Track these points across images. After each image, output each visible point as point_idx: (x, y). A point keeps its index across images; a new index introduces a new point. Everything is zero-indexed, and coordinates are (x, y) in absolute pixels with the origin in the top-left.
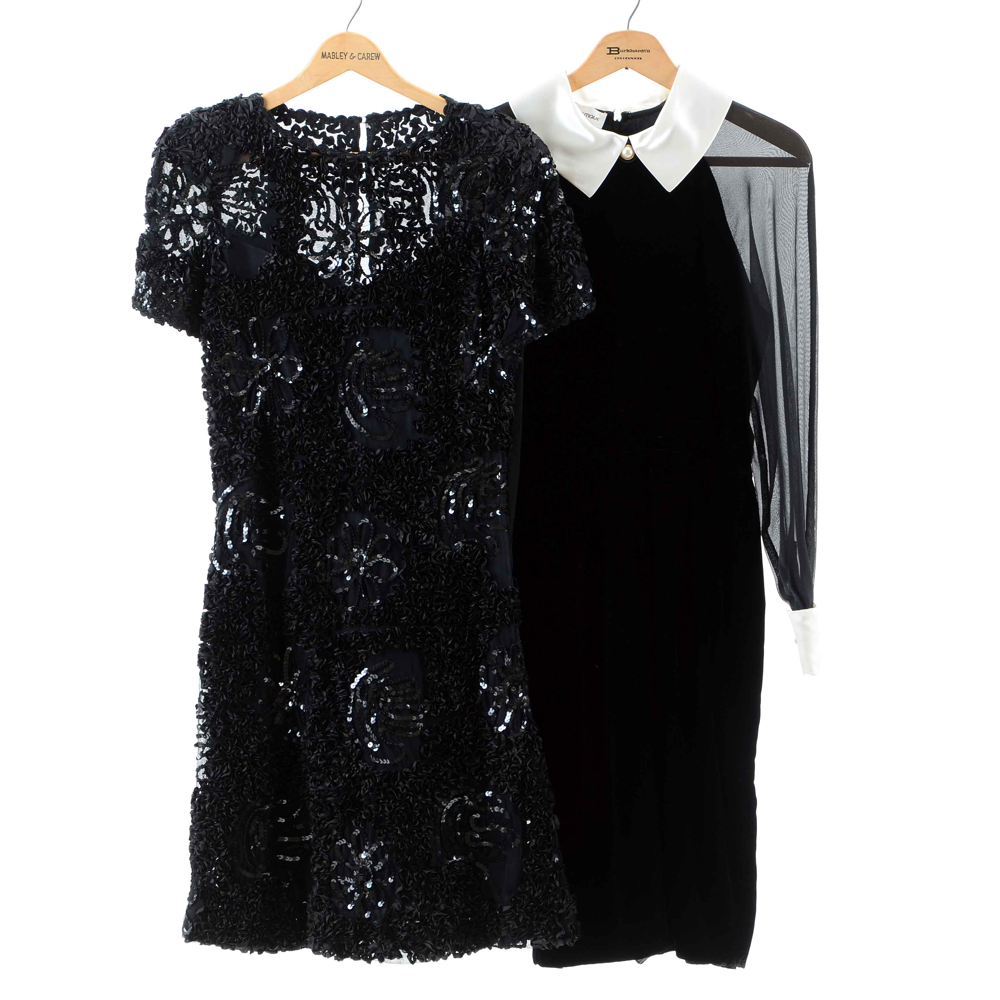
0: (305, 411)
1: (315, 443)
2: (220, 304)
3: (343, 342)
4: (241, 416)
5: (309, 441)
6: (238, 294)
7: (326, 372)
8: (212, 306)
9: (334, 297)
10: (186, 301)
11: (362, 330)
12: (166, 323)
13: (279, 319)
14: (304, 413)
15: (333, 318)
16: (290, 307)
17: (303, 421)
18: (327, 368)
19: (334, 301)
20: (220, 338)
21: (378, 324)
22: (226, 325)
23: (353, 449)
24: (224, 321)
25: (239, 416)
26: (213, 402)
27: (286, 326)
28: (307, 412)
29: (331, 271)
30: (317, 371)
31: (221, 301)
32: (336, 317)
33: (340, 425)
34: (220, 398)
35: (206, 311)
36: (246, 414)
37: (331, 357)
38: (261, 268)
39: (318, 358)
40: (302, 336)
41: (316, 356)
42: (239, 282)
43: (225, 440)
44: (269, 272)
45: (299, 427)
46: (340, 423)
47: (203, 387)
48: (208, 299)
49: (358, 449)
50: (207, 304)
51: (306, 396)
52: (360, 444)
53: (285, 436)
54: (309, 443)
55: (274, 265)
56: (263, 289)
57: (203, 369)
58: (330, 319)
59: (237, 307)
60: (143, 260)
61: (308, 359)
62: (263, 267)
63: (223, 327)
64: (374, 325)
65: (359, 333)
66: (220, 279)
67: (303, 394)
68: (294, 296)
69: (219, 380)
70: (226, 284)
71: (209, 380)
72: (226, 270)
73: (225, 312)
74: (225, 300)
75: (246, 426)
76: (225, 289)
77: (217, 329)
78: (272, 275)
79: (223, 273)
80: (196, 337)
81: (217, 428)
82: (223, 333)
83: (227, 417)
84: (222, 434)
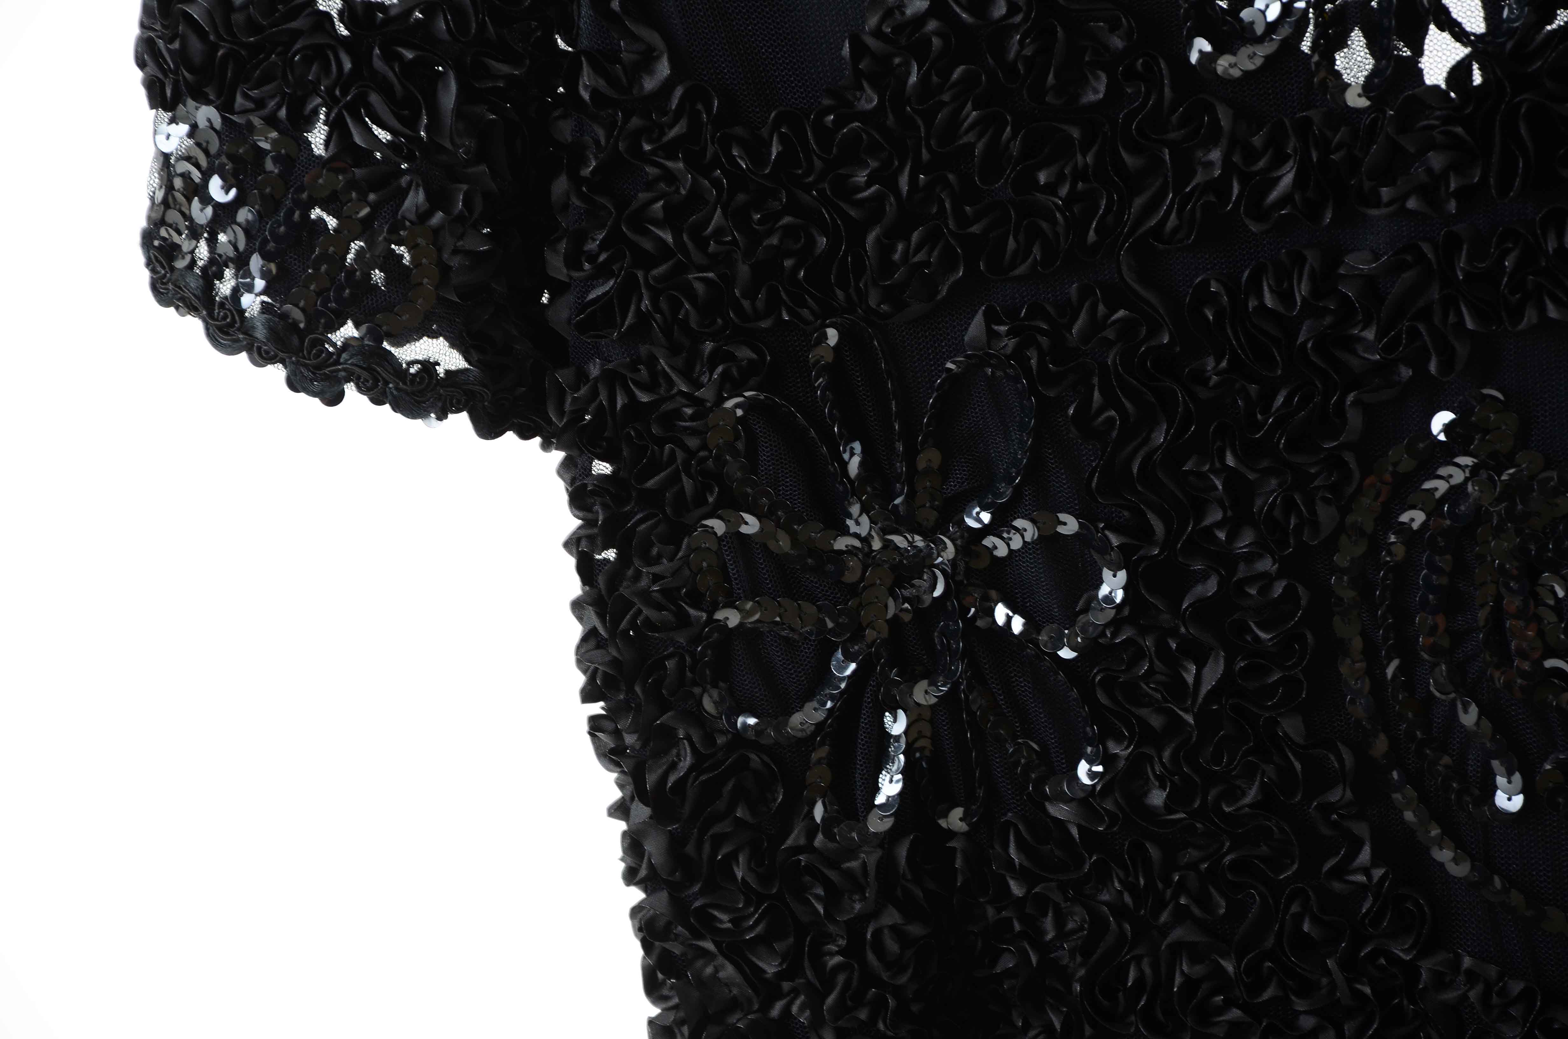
0: (1157, 798)
1: (1230, 968)
2: (646, 261)
3: (1355, 419)
4: (809, 848)
5: (1193, 961)
6: (741, 197)
7: (1264, 590)
8: (602, 272)
9: (1287, 180)
10: (455, 262)
11: (1462, 350)
12: (350, 389)
13: (979, 318)
14: (1150, 813)
15: (1285, 296)
16: (1036, 252)
17: (1154, 852)
18: (1266, 565)
19: (1285, 200)
20: (661, 442)
21: (1553, 312)
22: (687, 374)
23: (1450, 995)
24: (674, 350)
25: (797, 850)
26: (651, 779)
27: (1018, 354)
28: (1170, 806)
29: (1259, 29)
30: (1211, 587)
31: (648, 245)
32: (1302, 290)
33: (1366, 871)
34: (687, 762)
35: (569, 299)
36: (829, 836)
37: (1289, 506)
38: (859, 48)
39: (1215, 515)
40: (1110, 401)
41: (1199, 509)
42: (739, 130)
43: (728, 971)
44: (907, 65)
45: (1130, 887)
46: (1365, 855)
47: (588, 696)
48: (579, 238)
49: (1485, 997)
50: (573, 261)
51: (1156, 721)
52: (1492, 971)
53: (1062, 934)
54: (1198, 970)
55: (932, 25)
56: (874, 164)
57: (577, 606)
58: (1269, 300)
59: (744, 270)
60: (196, 45)
61: (1158, 527)
62: (870, 41)
63: (671, 383)
64: (1530, 316)
65: (1447, 365)
66: (635, 122)
67: (1144, 712)
68: (1051, 188)
69: (670, 664)
70: (670, 150)
71: (615, 663)
72: (664, 69)
73: (676, 306)
74: (669, 238)
75: (833, 898)
76: (670, 177)
77: (644, 398)
78: (924, 79)
79: (650, 84)
80: (525, 434)
81: (679, 905)
82: (677, 414)
83: (732, 857)
84: (709, 945)
